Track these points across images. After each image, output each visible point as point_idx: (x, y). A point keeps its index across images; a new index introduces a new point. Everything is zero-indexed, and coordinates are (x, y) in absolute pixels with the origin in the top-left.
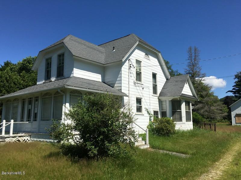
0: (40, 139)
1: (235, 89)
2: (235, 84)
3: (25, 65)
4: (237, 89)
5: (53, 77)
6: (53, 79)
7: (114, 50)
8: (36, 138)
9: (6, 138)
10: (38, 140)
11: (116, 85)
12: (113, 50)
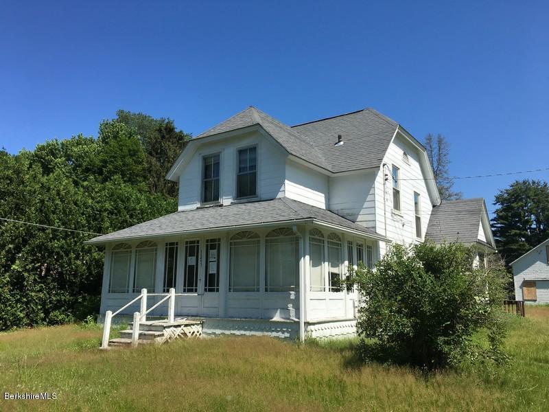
0: (232, 332)
1: (495, 227)
2: (495, 215)
3: (44, 159)
4: (499, 225)
5: (225, 196)
6: (226, 201)
7: (342, 143)
8: (220, 329)
9: (165, 328)
10: (227, 332)
11: (360, 218)
12: (339, 142)
